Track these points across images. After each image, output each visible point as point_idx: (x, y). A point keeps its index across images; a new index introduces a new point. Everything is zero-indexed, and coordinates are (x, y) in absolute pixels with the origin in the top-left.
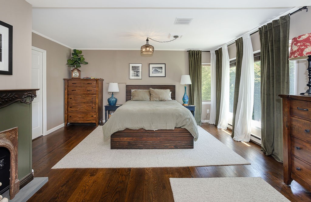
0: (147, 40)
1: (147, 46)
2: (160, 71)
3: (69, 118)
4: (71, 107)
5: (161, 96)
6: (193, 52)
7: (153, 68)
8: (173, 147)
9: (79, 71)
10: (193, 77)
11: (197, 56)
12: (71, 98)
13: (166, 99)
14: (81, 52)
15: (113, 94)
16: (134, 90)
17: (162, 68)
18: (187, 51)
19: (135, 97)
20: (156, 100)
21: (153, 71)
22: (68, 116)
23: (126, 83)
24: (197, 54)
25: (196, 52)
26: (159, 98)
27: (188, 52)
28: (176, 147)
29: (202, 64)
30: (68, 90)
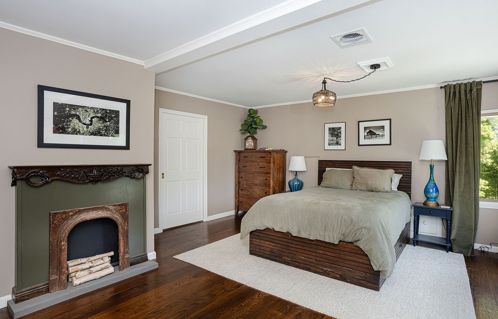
0: (324, 82)
1: (325, 92)
2: (381, 134)
3: (240, 204)
4: (242, 190)
5: (370, 182)
6: (454, 88)
7: (365, 128)
8: (338, 276)
9: (254, 139)
10: (454, 144)
11: (468, 95)
12: (242, 178)
13: (381, 188)
14: (256, 112)
15: (296, 174)
16: (329, 169)
17: (383, 127)
18: (441, 87)
19: (325, 181)
20: (361, 188)
21: (366, 134)
22: (239, 200)
23: (319, 157)
24: (468, 91)
25: (463, 87)
26: (367, 185)
27: (443, 89)
28: (343, 278)
29: (482, 112)
30: (239, 167)
